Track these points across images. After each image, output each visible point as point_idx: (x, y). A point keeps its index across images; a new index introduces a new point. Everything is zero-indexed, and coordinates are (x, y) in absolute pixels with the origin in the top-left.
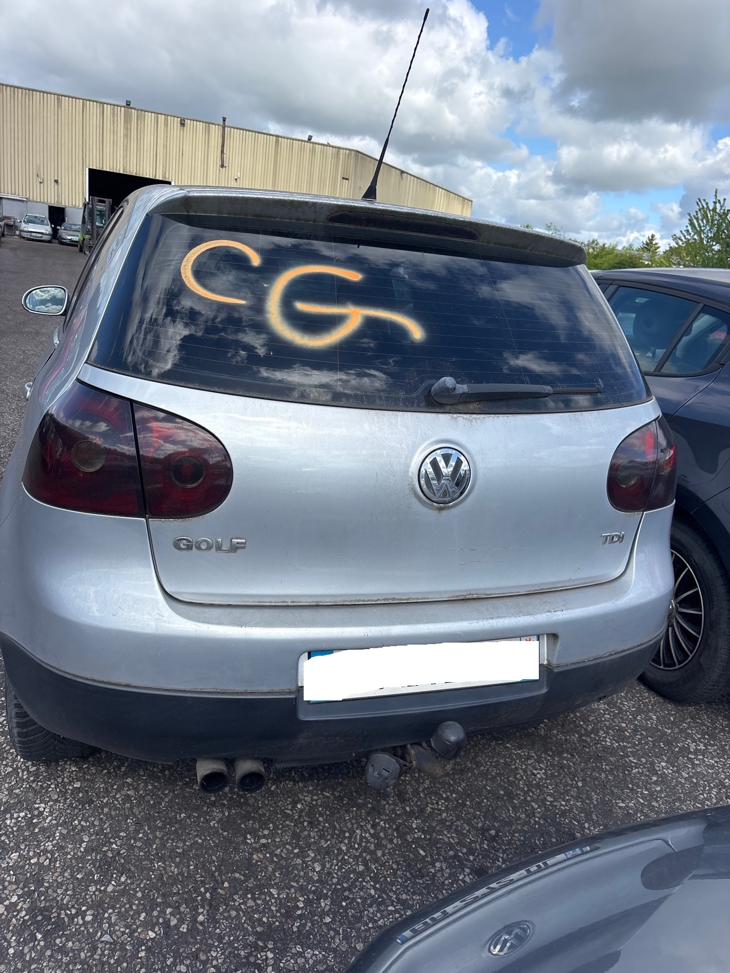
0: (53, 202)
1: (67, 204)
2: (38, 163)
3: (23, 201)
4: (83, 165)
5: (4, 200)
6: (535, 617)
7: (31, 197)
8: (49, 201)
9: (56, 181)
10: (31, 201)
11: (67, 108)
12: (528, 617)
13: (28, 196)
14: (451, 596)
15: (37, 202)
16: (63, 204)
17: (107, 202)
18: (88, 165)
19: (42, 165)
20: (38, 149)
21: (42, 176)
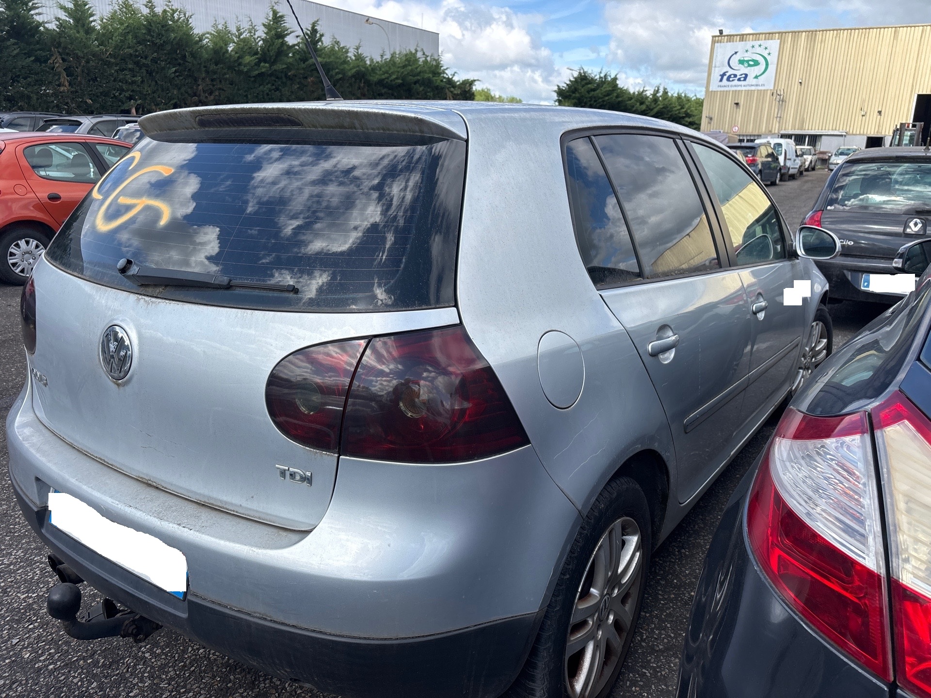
0: (872, 133)
1: (887, 133)
2: (864, 97)
3: (842, 136)
4: (912, 91)
5: (823, 137)
6: (162, 523)
7: (851, 131)
8: (869, 132)
9: (880, 112)
10: (851, 135)
11: (903, 38)
12: (157, 520)
13: (848, 130)
14: (137, 475)
15: (856, 135)
16: (883, 133)
17: (917, 127)
18: (917, 90)
19: (867, 99)
20: (866, 84)
21: (865, 109)
